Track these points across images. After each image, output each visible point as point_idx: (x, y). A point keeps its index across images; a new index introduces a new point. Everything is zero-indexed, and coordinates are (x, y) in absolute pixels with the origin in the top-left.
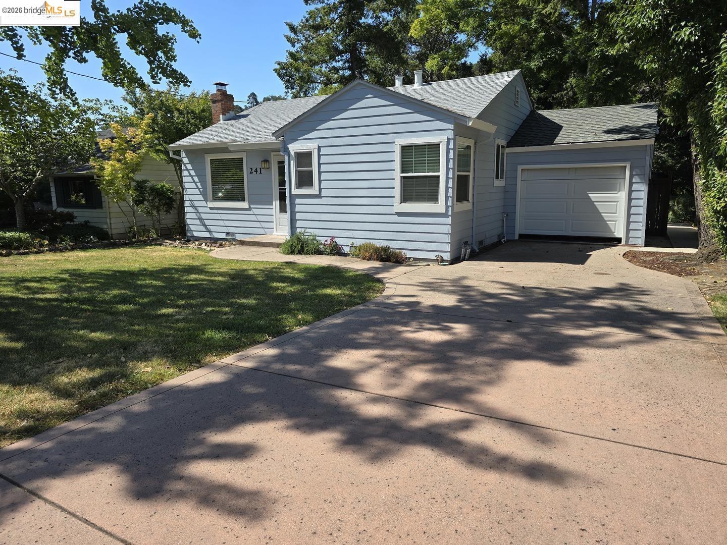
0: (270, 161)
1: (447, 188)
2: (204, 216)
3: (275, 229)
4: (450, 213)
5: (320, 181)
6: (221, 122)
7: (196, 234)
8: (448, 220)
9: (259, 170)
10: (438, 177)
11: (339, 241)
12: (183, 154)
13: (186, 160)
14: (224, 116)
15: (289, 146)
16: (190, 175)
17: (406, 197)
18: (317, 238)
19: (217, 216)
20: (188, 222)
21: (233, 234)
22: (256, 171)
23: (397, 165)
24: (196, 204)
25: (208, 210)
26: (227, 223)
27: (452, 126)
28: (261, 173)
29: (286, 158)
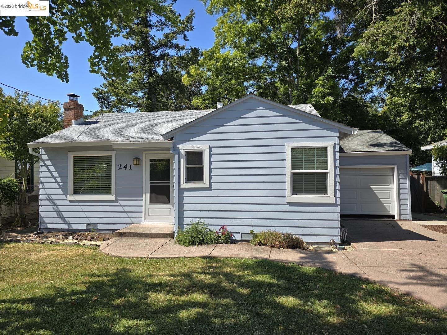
0: (141, 159)
1: (335, 183)
2: (61, 209)
3: (143, 219)
4: (339, 203)
5: (211, 176)
6: (73, 125)
7: (50, 226)
8: (338, 209)
9: (128, 167)
10: (326, 174)
11: (229, 229)
12: (42, 151)
13: (45, 157)
14: (76, 121)
15: (179, 146)
16: (49, 171)
17: (296, 190)
18: (210, 227)
19: (79, 209)
20: (42, 214)
21: (96, 224)
22: (126, 167)
23: (288, 163)
24: (54, 197)
25: (67, 203)
26: (89, 215)
27: (337, 135)
28: (130, 169)
29: (176, 156)
